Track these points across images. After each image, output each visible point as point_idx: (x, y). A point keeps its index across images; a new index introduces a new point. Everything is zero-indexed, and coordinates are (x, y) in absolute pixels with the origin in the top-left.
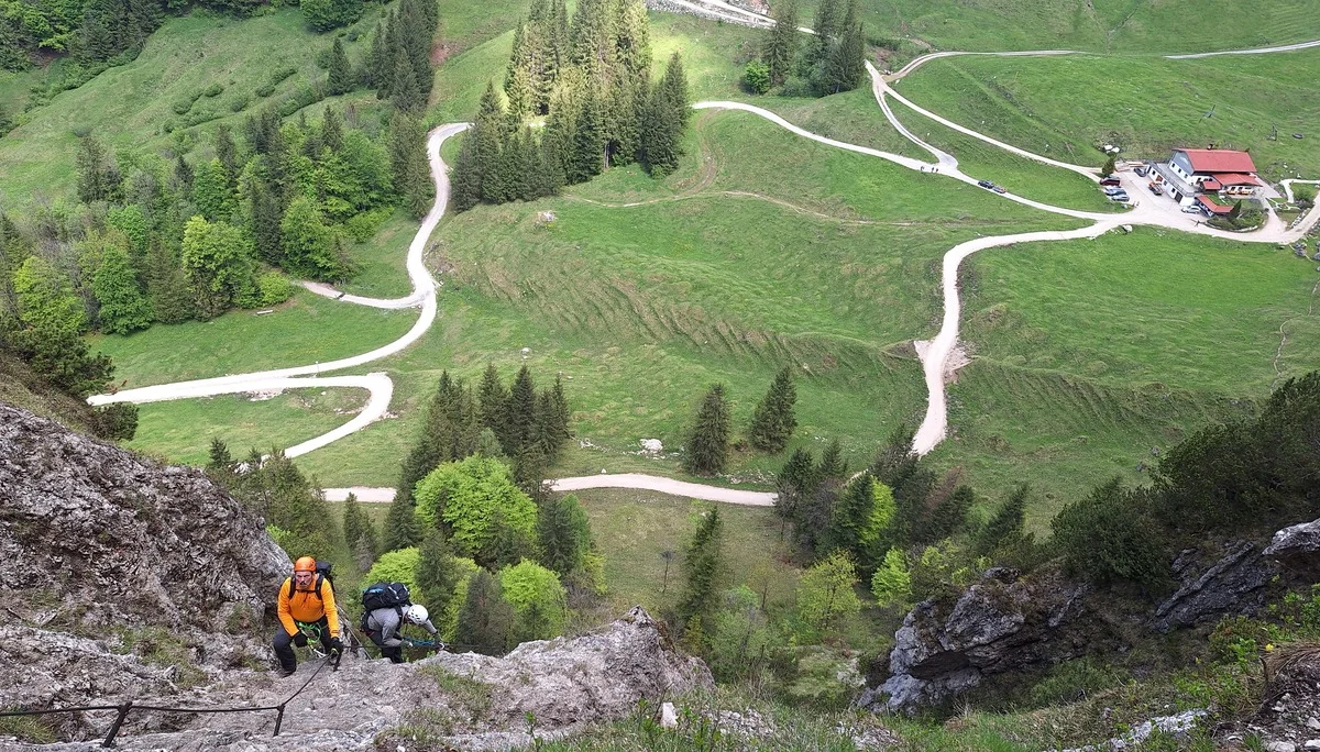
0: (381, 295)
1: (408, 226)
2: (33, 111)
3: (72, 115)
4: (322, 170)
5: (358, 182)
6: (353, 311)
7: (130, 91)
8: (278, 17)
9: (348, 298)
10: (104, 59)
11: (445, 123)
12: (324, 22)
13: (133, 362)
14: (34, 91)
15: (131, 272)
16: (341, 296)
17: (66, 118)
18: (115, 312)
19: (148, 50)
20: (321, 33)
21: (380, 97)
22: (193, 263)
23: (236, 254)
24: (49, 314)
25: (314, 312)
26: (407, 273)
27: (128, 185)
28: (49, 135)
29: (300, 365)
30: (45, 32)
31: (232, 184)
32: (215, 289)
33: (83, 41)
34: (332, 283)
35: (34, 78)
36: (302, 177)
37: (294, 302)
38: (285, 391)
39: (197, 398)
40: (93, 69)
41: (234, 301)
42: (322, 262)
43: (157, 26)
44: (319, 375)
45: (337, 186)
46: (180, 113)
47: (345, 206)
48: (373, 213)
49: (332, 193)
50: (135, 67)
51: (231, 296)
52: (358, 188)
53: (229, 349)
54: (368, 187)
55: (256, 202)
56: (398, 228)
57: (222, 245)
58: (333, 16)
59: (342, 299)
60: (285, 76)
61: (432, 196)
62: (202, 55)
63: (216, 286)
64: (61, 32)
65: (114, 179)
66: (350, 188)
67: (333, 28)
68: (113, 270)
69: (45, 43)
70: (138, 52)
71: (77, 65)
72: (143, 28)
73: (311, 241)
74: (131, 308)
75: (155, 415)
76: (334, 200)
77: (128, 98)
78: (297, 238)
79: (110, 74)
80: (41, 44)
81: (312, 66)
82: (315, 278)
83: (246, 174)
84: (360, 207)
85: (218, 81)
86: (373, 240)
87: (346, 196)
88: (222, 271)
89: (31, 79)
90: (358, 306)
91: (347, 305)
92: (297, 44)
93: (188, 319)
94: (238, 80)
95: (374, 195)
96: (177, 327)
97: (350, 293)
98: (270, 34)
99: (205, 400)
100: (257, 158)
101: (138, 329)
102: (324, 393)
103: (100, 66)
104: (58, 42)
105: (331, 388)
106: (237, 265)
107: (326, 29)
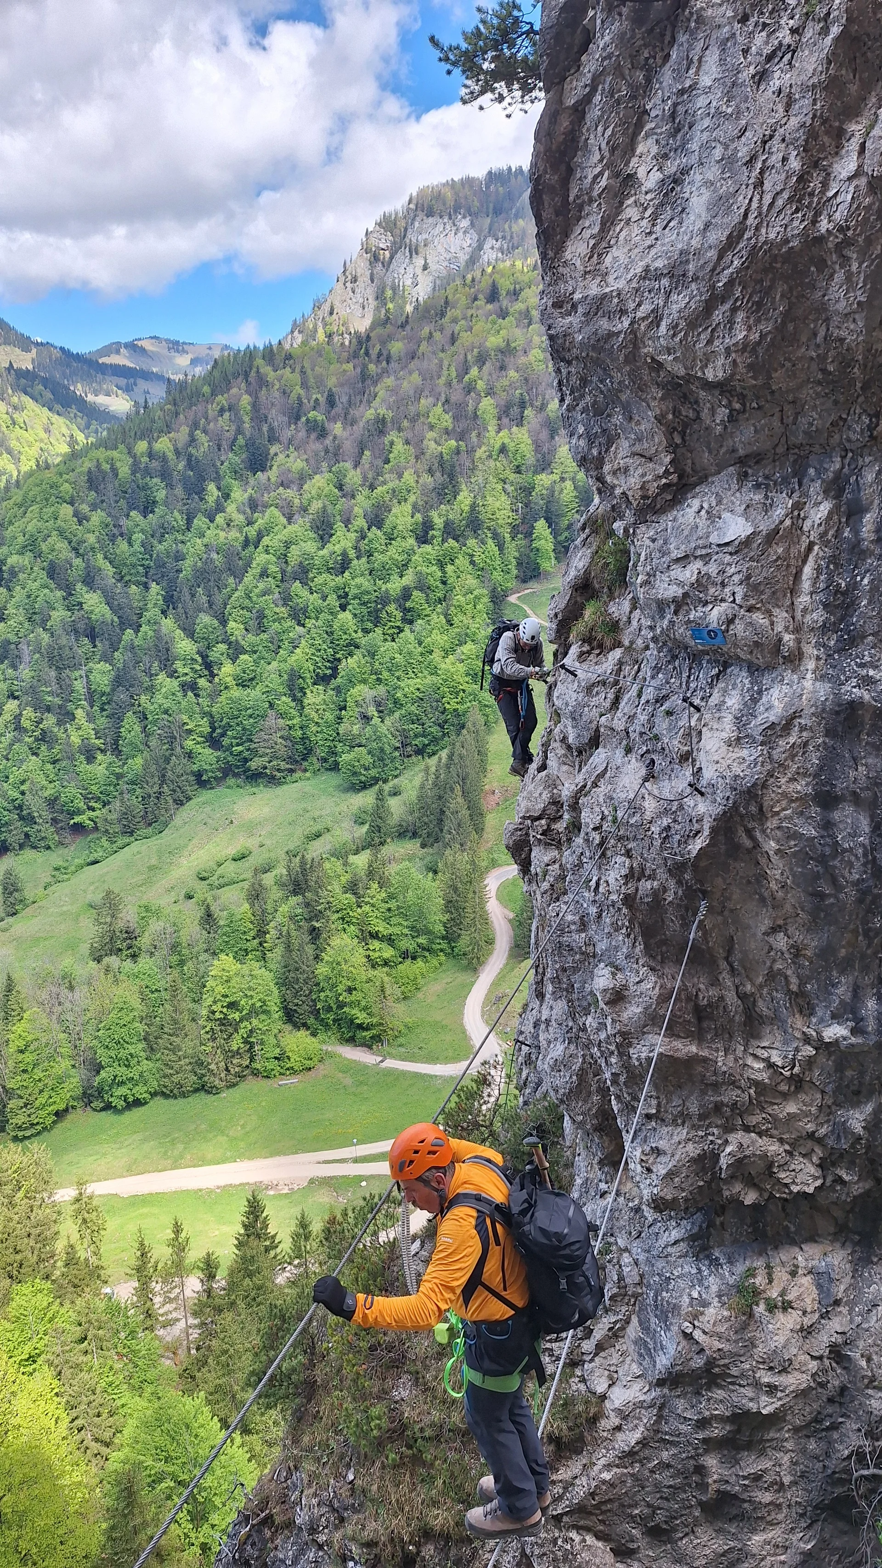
0: (432, 1059)
1: (463, 977)
2: (50, 889)
3: (92, 888)
4: (367, 908)
5: (405, 923)
6: (397, 1079)
7: (153, 862)
8: (312, 782)
9: (390, 1063)
10: (131, 833)
11: (500, 866)
12: (363, 779)
13: (127, 1143)
14: (57, 869)
15: (141, 1027)
16: (382, 1061)
17: (85, 891)
18: (115, 1077)
19: (177, 821)
20: (359, 791)
21: (423, 846)
22: (214, 1012)
23: (264, 1002)
24: (40, 1080)
25: (348, 1081)
26: (464, 1032)
27: (145, 941)
28: (65, 909)
29: (331, 1148)
30: (78, 809)
31: (261, 933)
32: (235, 1048)
33: (114, 816)
34: (370, 1047)
35: (59, 856)
36: (343, 919)
37: (322, 1069)
38: (312, 1181)
39: (200, 1190)
40: (120, 843)
41: (254, 1065)
42: (361, 1017)
43: (189, 799)
44: (356, 1160)
45: (381, 928)
46: (203, 879)
47: (388, 953)
48: (420, 963)
49: (375, 936)
50: (161, 838)
51: (252, 1059)
52: (406, 931)
53: (243, 1127)
54: (416, 931)
55: (288, 948)
56: (449, 980)
57: (250, 989)
58: (373, 772)
59: (383, 1065)
60: (318, 835)
61: (490, 942)
62: (232, 822)
63: (236, 1043)
64: (93, 810)
65: (130, 935)
66: (397, 930)
67: (371, 785)
68: (122, 1022)
69: (76, 821)
70: (166, 825)
71: (104, 839)
72: (175, 801)
73: (350, 990)
74: (134, 1073)
75: (145, 1210)
76: (376, 944)
77: (151, 868)
78: (334, 986)
79: (136, 846)
80: (72, 822)
81: (347, 824)
82: (351, 1041)
83: (279, 918)
84: (405, 955)
85: (248, 845)
86: (420, 995)
87: (390, 940)
88: (245, 1023)
89: (55, 858)
90: (404, 1074)
91: (390, 1072)
92: (333, 804)
93: (196, 1090)
94: (268, 842)
95: (422, 940)
96: (181, 1101)
97: (393, 1057)
98: (304, 796)
99: (210, 1192)
100: (294, 900)
101: (138, 1103)
102: (364, 1184)
103: (127, 840)
104: (90, 819)
105: (372, 1177)
106: (263, 1017)
107: (364, 786)
